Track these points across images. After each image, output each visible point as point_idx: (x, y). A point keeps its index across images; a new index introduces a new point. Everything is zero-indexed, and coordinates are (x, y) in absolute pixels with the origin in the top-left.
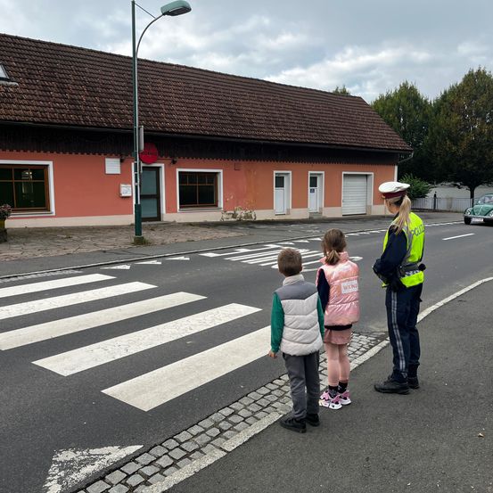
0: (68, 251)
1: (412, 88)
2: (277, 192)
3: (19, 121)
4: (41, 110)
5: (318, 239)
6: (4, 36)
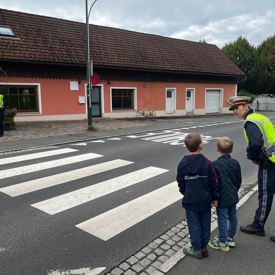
0: (50, 135)
1: (244, 40)
2: (168, 100)
3: (21, 60)
4: (34, 53)
5: (195, 127)
6: (12, 11)
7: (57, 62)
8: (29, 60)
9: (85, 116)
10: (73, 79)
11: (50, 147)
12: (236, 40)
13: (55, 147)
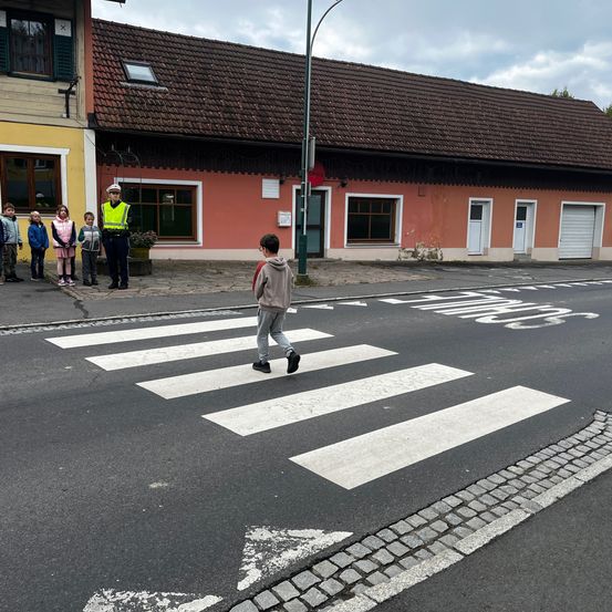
0: (221, 289)
2: (473, 226)
3: (168, 132)
4: (192, 118)
5: (532, 288)
6: (153, 32)
8: (184, 133)
9: (289, 254)
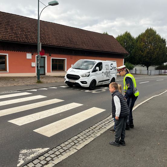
0: (15, 85)
1: (129, 33)
4: (5, 36)
7: (19, 42)
8: (2, 40)
9: (35, 74)
10: (29, 52)
11: (15, 92)
12: (124, 33)
13: (18, 92)
